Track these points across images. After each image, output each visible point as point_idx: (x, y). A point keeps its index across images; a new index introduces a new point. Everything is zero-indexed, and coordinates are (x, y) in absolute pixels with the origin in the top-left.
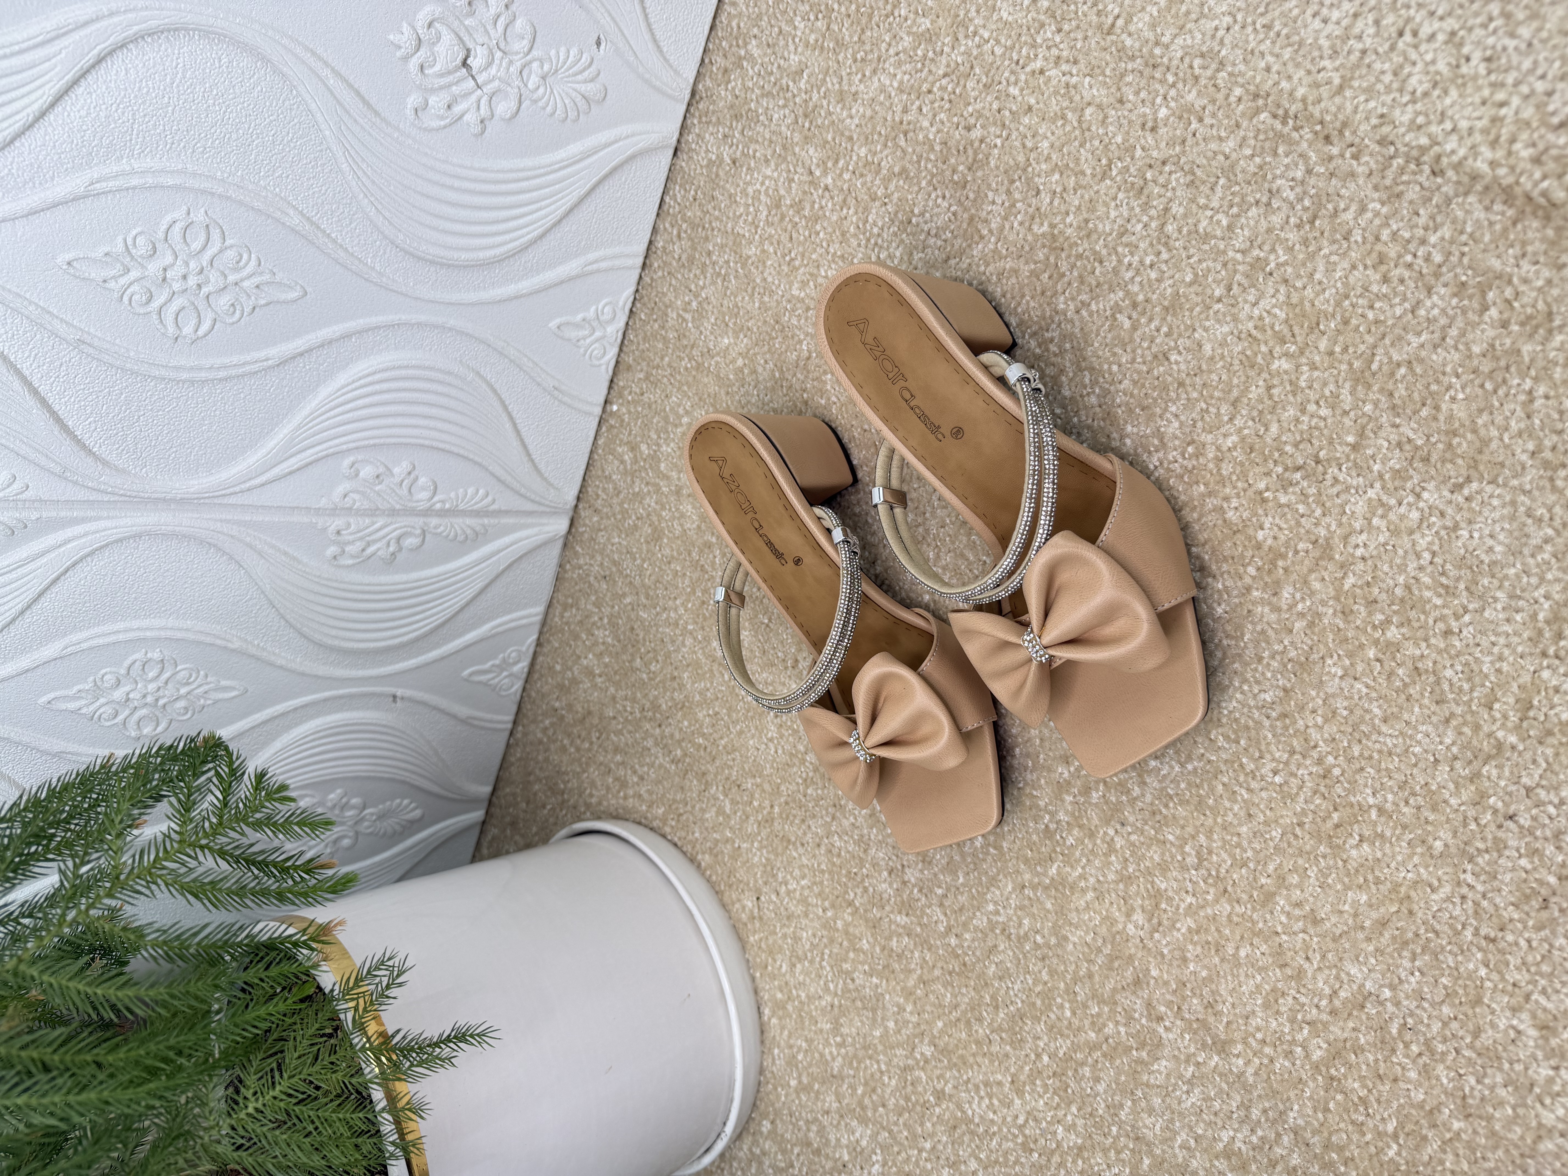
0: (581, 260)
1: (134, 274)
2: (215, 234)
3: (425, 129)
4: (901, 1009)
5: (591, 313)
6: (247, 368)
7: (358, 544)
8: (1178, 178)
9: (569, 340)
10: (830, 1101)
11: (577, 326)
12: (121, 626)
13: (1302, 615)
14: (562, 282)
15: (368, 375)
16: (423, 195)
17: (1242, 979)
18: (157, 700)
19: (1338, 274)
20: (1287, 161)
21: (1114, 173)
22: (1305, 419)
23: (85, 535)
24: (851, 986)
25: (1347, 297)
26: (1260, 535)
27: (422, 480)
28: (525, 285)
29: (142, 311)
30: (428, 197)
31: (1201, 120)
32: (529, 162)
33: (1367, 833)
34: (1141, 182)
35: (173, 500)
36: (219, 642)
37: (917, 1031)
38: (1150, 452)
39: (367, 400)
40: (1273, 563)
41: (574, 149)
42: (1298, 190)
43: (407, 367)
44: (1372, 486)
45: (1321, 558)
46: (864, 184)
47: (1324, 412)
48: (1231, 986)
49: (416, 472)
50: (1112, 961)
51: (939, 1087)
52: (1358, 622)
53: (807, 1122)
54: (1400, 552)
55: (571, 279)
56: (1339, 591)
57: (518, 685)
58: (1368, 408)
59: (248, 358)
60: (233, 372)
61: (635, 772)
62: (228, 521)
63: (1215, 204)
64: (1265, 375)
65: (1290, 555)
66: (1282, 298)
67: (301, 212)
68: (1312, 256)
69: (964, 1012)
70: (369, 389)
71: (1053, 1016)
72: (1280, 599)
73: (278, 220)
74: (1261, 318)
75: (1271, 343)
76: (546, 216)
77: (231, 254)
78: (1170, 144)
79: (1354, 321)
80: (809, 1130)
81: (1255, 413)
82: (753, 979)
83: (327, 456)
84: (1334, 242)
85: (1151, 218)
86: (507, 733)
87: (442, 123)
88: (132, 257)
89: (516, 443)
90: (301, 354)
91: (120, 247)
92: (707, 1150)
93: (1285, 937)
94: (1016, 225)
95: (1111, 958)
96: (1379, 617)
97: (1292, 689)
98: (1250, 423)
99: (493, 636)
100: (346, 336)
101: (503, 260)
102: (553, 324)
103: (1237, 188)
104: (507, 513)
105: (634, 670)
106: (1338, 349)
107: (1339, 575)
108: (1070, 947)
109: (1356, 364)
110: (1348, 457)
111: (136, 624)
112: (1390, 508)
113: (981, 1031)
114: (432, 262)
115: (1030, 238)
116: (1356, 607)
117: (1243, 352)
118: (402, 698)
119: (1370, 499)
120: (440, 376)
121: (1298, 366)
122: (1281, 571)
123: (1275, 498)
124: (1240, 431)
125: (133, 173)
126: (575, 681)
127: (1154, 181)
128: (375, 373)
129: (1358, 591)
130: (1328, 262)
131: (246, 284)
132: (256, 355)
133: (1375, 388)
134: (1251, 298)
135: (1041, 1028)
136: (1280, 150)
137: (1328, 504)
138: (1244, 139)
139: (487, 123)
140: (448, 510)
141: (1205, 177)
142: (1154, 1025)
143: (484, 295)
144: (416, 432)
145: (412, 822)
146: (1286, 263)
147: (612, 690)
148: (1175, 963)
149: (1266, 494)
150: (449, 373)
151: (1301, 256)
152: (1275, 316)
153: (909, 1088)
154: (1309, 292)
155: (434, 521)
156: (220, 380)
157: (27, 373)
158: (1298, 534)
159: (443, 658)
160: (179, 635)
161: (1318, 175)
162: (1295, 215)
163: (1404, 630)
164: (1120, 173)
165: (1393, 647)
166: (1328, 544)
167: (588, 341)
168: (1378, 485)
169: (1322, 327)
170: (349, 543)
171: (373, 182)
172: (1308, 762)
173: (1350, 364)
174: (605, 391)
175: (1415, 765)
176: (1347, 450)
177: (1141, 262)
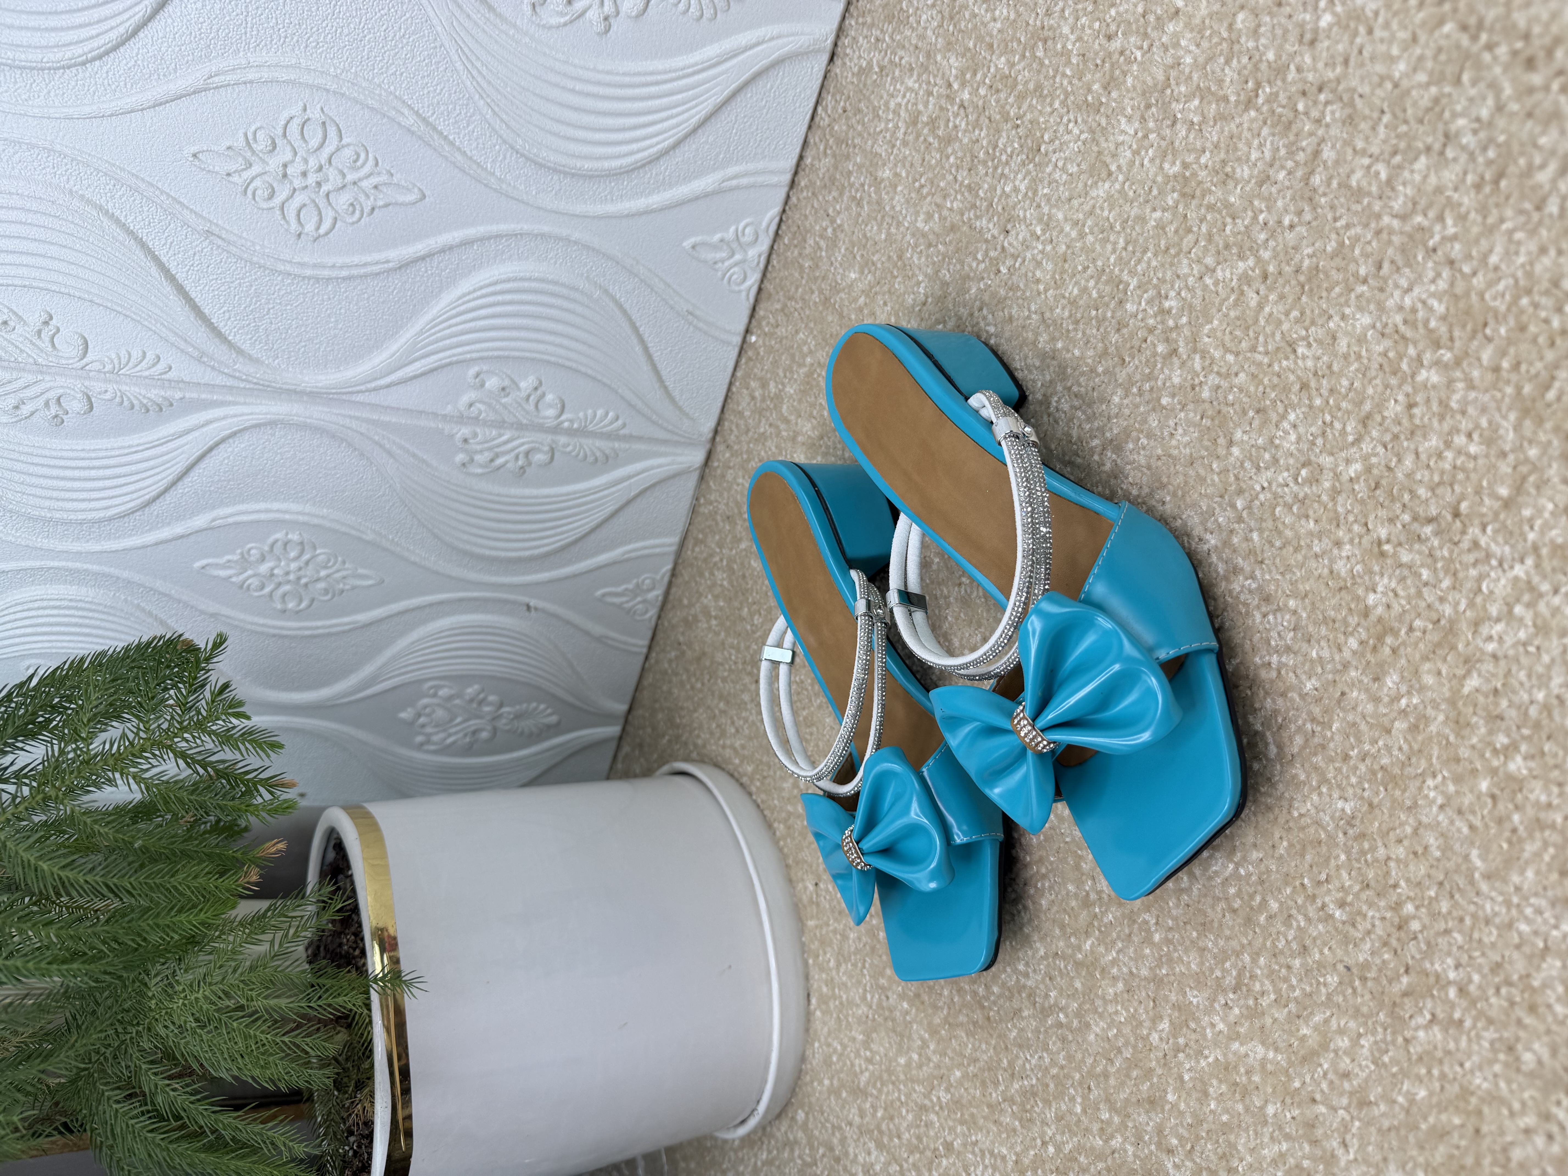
0: (718, 175)
1: (256, 169)
2: (332, 132)
3: (544, 26)
4: (925, 1045)
5: (730, 234)
6: (369, 269)
7: (486, 454)
8: (1333, 113)
9: (705, 262)
10: (853, 1114)
11: (715, 247)
12: (262, 506)
13: (1404, 712)
14: (697, 198)
15: (490, 285)
16: (542, 97)
17: (1266, 1140)
18: (299, 578)
19: (1522, 259)
20: (1473, 92)
21: (1260, 101)
22: (1449, 455)
23: (225, 417)
24: (885, 1004)
25: (1529, 292)
26: (1371, 599)
27: (550, 397)
28: (656, 200)
29: (265, 205)
30: (548, 100)
31: (1370, 32)
32: (658, 65)
33: (1441, 1015)
34: (1291, 115)
35: (303, 393)
36: (353, 532)
37: (936, 1073)
38: (1258, 468)
39: (490, 311)
40: (1380, 639)
41: (711, 51)
42: (1482, 135)
43: (530, 279)
44: (1522, 561)
45: (1439, 645)
46: (998, 101)
47: (1473, 449)
48: (1252, 1145)
49: (543, 388)
50: (1129, 1068)
51: (949, 1139)
52: (1475, 740)
53: (833, 1126)
54: (1546, 658)
55: (706, 195)
56: (1456, 693)
57: (653, 612)
58: (1533, 452)
59: (369, 259)
60: (355, 272)
61: (733, 723)
62: (357, 418)
63: (1375, 150)
64: (1408, 388)
65: (1403, 632)
66: (1442, 285)
67: (417, 113)
68: (1490, 231)
69: (982, 1070)
70: (491, 299)
71: (1064, 1107)
72: (1380, 688)
73: (392, 120)
74: (1414, 310)
75: (1421, 346)
76: (678, 125)
77: (348, 153)
78: (1330, 64)
79: (1533, 329)
80: (833, 1134)
81: (1388, 437)
82: (806, 964)
83: (450, 364)
84: (1521, 212)
85: (1297, 163)
86: (641, 658)
87: (562, 20)
88: (253, 152)
89: (646, 368)
90: (423, 258)
91: (240, 143)
92: (743, 1122)
93: (1322, 1109)
94: (1146, 162)
95: (1132, 1063)
96: (1502, 740)
97: (1379, 805)
98: (1380, 450)
99: (628, 560)
100: (467, 243)
101: (633, 170)
102: (687, 244)
103: (1403, 128)
104: (640, 439)
105: (742, 619)
106: (1505, 364)
107: (1460, 672)
108: (1092, 1037)
109: (1527, 389)
110: (1496, 514)
111: (276, 506)
112: (1541, 595)
113: (995, 1096)
114: (555, 170)
115: (1159, 179)
116: (1475, 719)
117: (1385, 354)
118: (536, 609)
119: (1516, 579)
120: (565, 291)
121: (1450, 382)
122: (1387, 651)
123: (1395, 554)
124: (1366, 458)
125: (249, 66)
126: (696, 619)
127: (1306, 113)
128: (496, 283)
129: (1481, 699)
130: (1510, 240)
131: (365, 184)
132: (376, 256)
133: (1549, 425)
134: (1404, 283)
135: (1050, 1115)
136: (1466, 78)
137: (1461, 575)
138: (1421, 58)
139: (612, 20)
140: (577, 430)
141: (1367, 112)
142: (1164, 1156)
143: (611, 208)
144: (542, 347)
145: (549, 727)
146: (1455, 238)
147: (723, 634)
148: (1195, 1095)
149: (1386, 547)
150: (575, 289)
151: (1475, 230)
152: (1431, 309)
153: (922, 1129)
154: (1478, 281)
155: (563, 439)
156: (344, 279)
157: (164, 259)
158: (1415, 607)
159: (575, 576)
160: (316, 521)
161: (1512, 115)
162: (1474, 171)
163: (1532, 764)
164: (1268, 101)
165: (1516, 784)
166: (1451, 629)
167: (727, 264)
168: (1530, 562)
169: (1488, 331)
170: (476, 452)
171: (489, 83)
172: (1382, 904)
173: (1519, 389)
174: (745, 320)
175: (1518, 947)
176: (1497, 505)
177: (1280, 222)
